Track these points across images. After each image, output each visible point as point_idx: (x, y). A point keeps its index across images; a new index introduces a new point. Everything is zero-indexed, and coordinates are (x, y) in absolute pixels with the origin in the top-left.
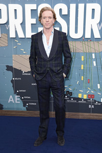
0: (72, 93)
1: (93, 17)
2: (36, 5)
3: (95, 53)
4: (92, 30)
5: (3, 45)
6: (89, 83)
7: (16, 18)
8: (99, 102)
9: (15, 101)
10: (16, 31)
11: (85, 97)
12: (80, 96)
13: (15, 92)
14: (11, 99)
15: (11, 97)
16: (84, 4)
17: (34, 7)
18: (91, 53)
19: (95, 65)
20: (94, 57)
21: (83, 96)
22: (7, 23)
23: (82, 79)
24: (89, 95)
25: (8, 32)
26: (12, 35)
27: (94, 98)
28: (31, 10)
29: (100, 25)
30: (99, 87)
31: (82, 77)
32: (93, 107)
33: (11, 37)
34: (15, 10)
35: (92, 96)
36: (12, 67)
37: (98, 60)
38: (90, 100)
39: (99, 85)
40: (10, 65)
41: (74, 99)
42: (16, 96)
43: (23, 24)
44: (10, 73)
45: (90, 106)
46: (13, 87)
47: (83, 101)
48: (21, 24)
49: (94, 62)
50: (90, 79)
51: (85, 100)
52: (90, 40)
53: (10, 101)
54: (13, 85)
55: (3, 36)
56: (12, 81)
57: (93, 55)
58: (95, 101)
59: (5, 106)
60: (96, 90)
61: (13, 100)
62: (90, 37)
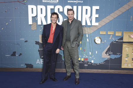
1: (86, 14)
2: (53, 6)
3: (88, 34)
4: (86, 21)
5: (33, 29)
6: (84, 51)
7: (42, 13)
8: (90, 63)
9: (40, 63)
10: (42, 21)
11: (83, 60)
12: (79, 59)
13: (41, 57)
14: (38, 62)
15: (38, 60)
16: (81, 6)
17: (52, 7)
18: (86, 34)
19: (88, 41)
20: (87, 36)
21: (81, 59)
22: (37, 16)
23: (81, 49)
24: (85, 59)
25: (37, 21)
26: (39, 23)
27: (87, 60)
28: (51, 9)
29: (90, 18)
30: (90, 54)
31: (81, 48)
32: (87, 65)
33: (38, 24)
34: (41, 9)
35: (87, 59)
36: (39, 42)
37: (90, 38)
38: (85, 61)
39: (90, 53)
40: (37, 41)
42: (41, 60)
43: (46, 17)
44: (38, 46)
45: (85, 65)
46: (39, 54)
47: (81, 62)
48: (44, 17)
49: (88, 39)
50: (85, 49)
51: (82, 61)
52: (85, 27)
53: (37, 62)
54: (39, 53)
55: (33, 24)
56: (39, 51)
57: (87, 35)
58: (88, 62)
59: (34, 66)
60: (89, 55)
61: (39, 62)
62: (85, 25)
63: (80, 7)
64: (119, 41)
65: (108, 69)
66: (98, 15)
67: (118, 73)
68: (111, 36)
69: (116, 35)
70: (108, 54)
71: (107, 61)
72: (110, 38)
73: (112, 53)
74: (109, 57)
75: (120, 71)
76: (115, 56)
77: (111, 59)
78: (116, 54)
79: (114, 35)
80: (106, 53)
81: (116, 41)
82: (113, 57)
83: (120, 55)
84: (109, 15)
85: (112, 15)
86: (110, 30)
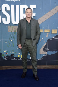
0: (14, 55)
8: (29, 59)
12: (19, 56)
16: (19, 5)
21: (20, 56)
41: (16, 58)
47: (20, 59)
51: (21, 58)
58: (27, 59)
63: (17, 6)
64: (55, 38)
65: (46, 65)
66: (35, 14)
67: (55, 68)
68: (48, 34)
69: (52, 33)
70: (45, 51)
71: (44, 57)
72: (47, 36)
73: (49, 50)
74: (46, 53)
75: (57, 66)
76: (52, 52)
77: (48, 55)
78: (53, 51)
79: (50, 33)
80: (43, 50)
81: (52, 39)
82: (50, 53)
83: (56, 51)
84: (46, 14)
85: (48, 13)
86: (47, 28)
